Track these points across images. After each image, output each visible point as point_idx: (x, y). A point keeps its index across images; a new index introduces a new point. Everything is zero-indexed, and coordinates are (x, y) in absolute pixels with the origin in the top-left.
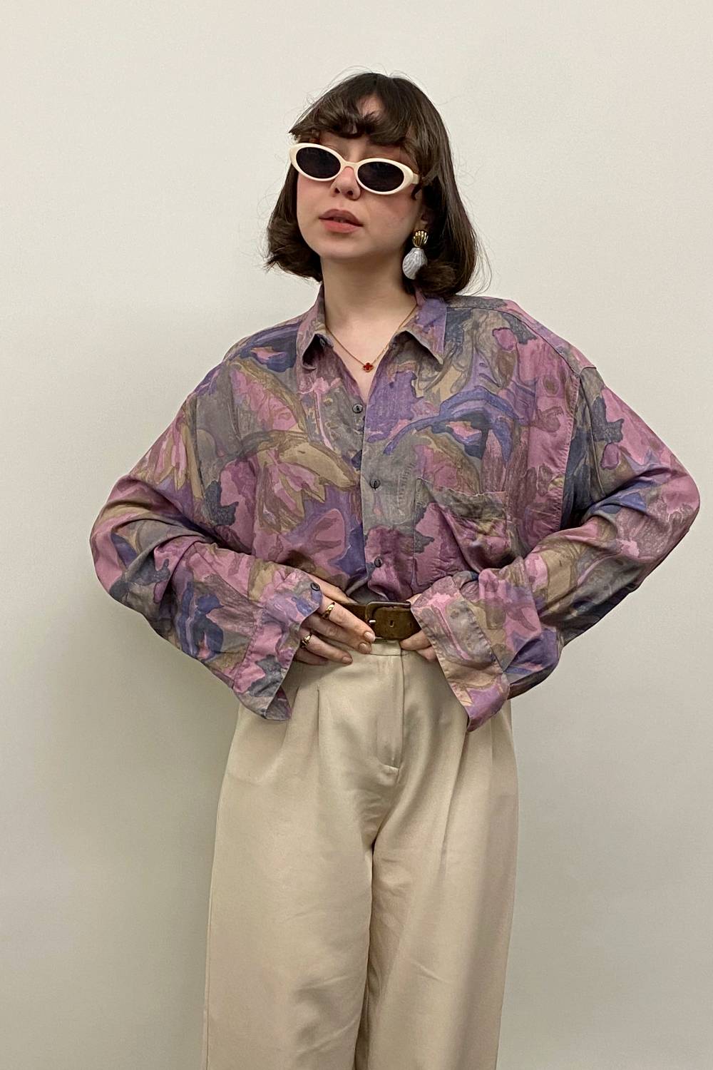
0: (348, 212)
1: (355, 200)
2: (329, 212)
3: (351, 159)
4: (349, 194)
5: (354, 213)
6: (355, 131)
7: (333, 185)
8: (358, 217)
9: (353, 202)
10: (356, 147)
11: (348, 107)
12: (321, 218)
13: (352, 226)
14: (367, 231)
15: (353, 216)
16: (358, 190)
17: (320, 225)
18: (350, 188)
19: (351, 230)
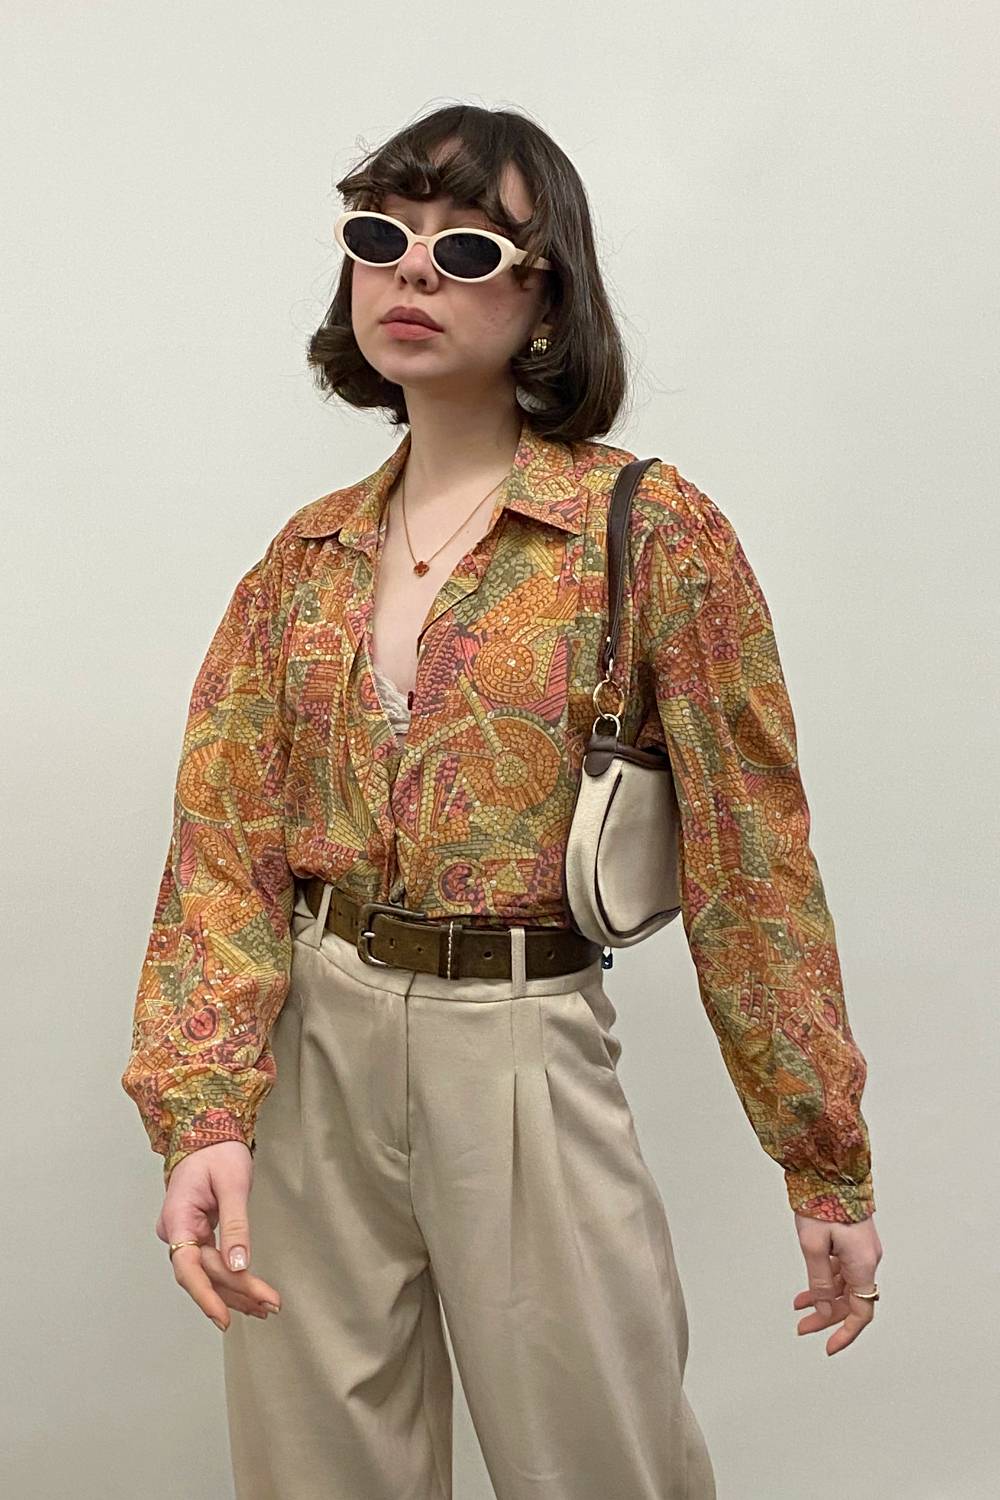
0: (419, 311)
1: (430, 293)
2: (391, 312)
3: (424, 233)
4: (421, 283)
6: (428, 190)
7: (397, 272)
8: (436, 318)
9: (427, 297)
10: (431, 214)
11: (416, 154)
14: (451, 338)
16: (433, 278)
17: (383, 330)
18: (420, 274)
19: (429, 336)
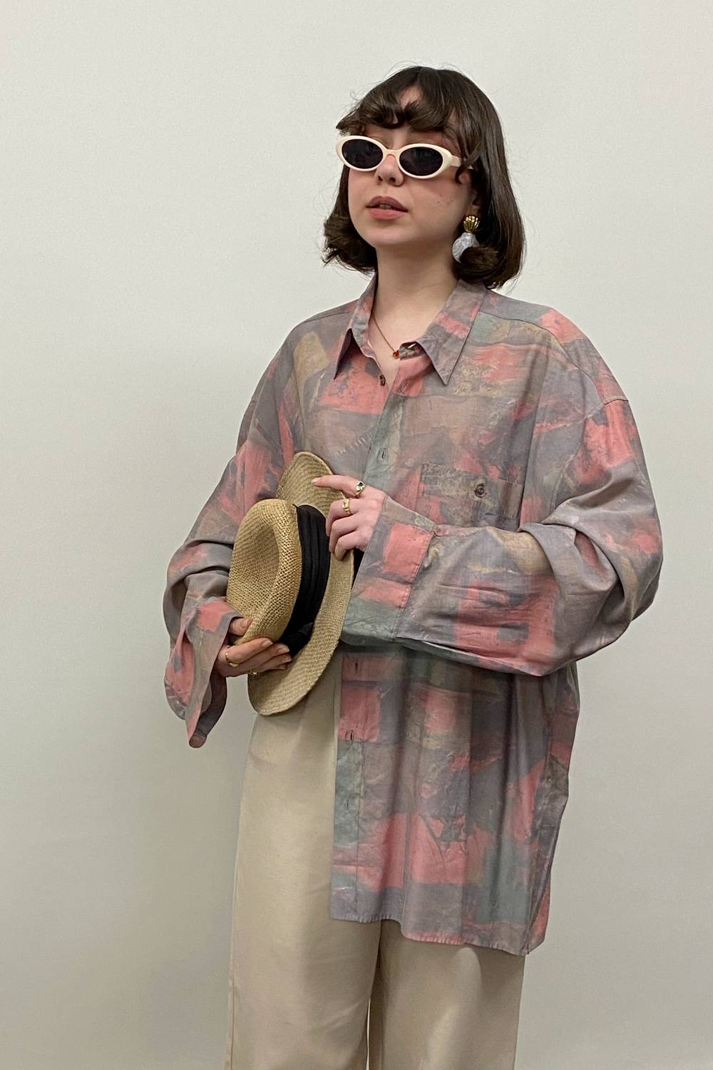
2: (374, 200)
9: (396, 189)
11: (388, 99)
14: (413, 217)
17: (367, 213)
19: (398, 216)
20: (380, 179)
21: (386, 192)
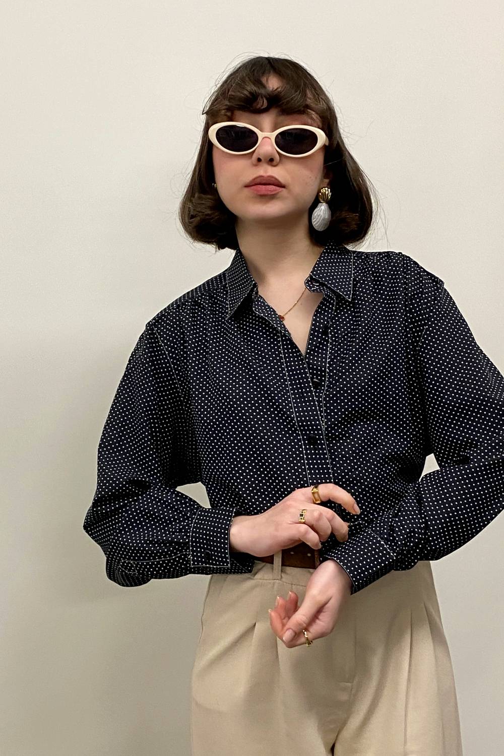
0: (272, 177)
1: (275, 166)
2: (254, 179)
3: (266, 131)
5: (277, 177)
6: (265, 105)
7: (255, 156)
9: (274, 169)
10: (268, 120)
12: (247, 186)
13: (278, 188)
15: (276, 179)
17: (247, 191)
18: (271, 155)
19: (277, 191)
20: (259, 160)
21: (266, 172)
